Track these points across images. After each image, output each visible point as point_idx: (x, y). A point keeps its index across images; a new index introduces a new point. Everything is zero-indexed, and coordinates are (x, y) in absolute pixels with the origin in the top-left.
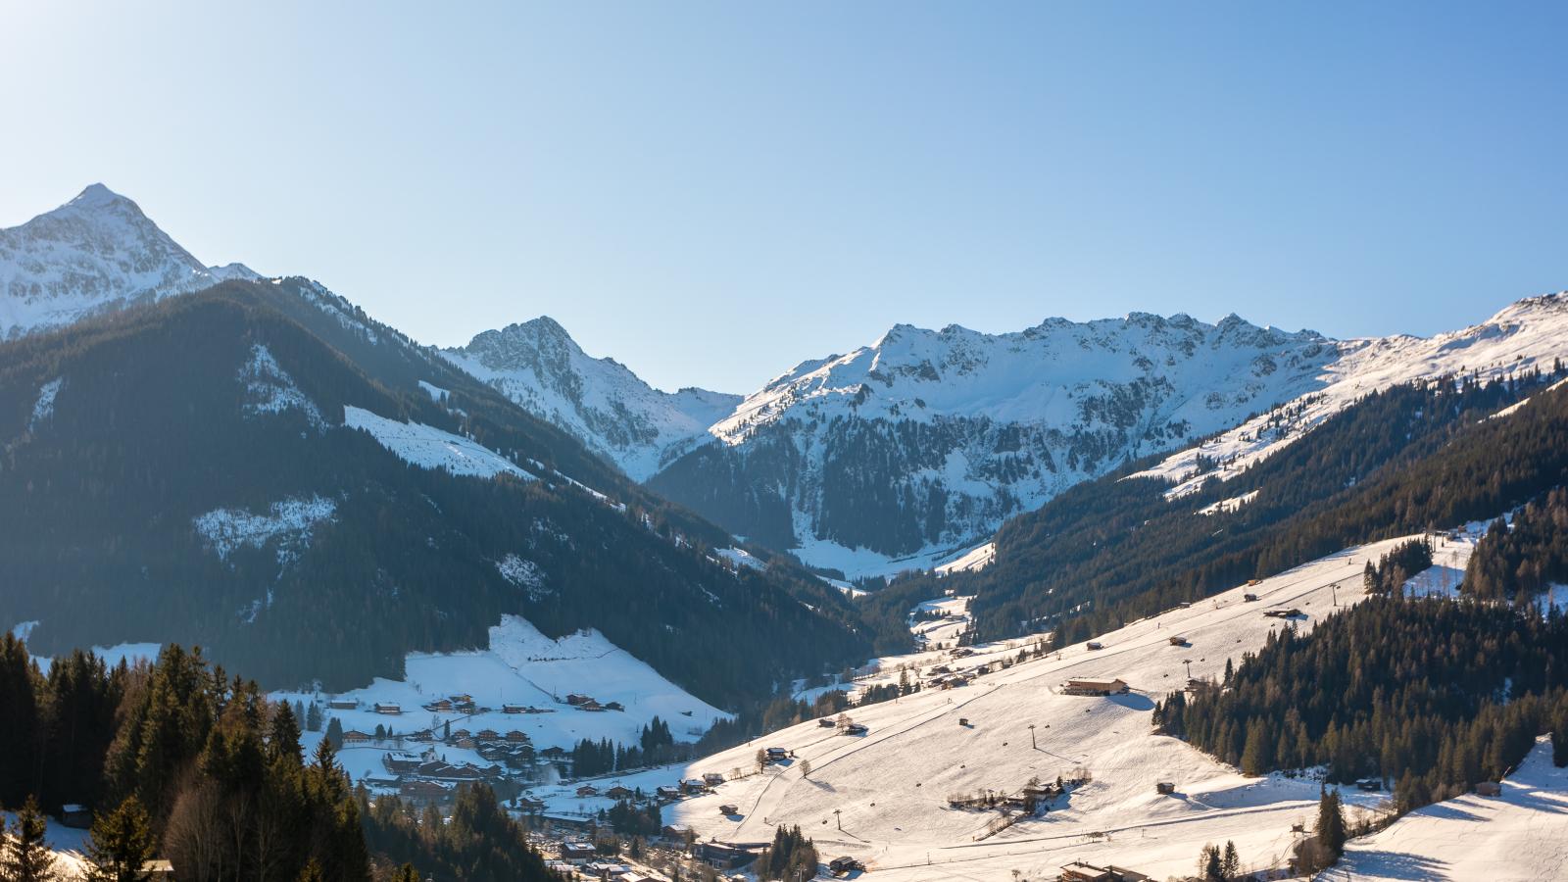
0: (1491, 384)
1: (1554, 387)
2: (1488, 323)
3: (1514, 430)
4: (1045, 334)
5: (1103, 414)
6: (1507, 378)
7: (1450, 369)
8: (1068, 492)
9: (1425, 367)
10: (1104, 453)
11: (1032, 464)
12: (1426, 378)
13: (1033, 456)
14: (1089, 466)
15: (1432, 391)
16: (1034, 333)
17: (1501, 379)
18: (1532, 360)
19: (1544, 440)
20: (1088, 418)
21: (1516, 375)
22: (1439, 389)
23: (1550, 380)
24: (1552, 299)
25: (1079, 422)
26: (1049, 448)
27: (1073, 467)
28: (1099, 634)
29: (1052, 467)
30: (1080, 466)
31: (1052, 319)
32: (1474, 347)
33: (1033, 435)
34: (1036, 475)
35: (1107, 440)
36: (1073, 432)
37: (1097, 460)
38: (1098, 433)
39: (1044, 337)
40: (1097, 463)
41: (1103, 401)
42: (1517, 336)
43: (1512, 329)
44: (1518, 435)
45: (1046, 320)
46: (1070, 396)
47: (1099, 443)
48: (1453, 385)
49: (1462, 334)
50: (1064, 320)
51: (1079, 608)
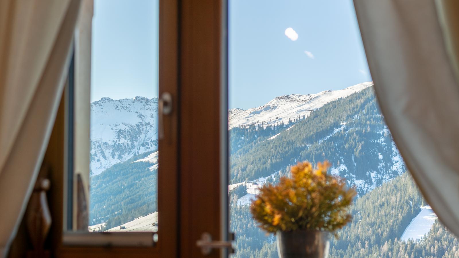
0: (268, 127)
1: (288, 129)
2: (266, 105)
3: (275, 144)
4: (102, 104)
5: (125, 136)
6: (273, 125)
7: (253, 122)
8: (111, 167)
9: (245, 121)
10: (126, 152)
11: (97, 156)
12: (245, 124)
13: (97, 153)
14: (120, 157)
15: (247, 130)
16: (97, 103)
17: (271, 126)
18: (281, 119)
19: (285, 148)
20: (119, 138)
21: (276, 124)
22: (250, 129)
23: (287, 126)
24: (288, 97)
25: (116, 139)
26: (104, 150)
27: (113, 157)
28: (125, 223)
29: (105, 157)
30: (116, 157)
31: (104, 98)
32: (261, 114)
33: (97, 144)
34: (98, 160)
35: (127, 147)
36: (113, 143)
37: (123, 154)
38: (123, 144)
39: (101, 105)
40: (123, 156)
41: (125, 131)
42: (276, 110)
43: (274, 107)
44: (277, 146)
45: (102, 98)
46: (112, 129)
47: (124, 148)
48: (255, 127)
49: (257, 109)
50: (109, 99)
51: (116, 213)
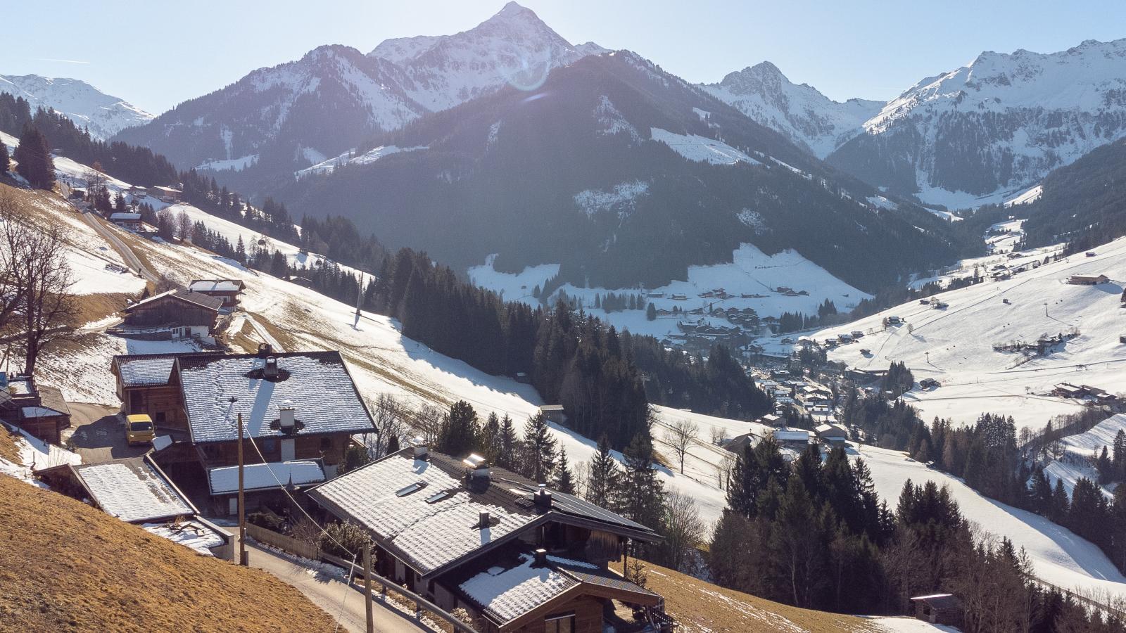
4: (1082, 51)
5: (1119, 101)
8: (1091, 153)
10: (1119, 125)
11: (1070, 135)
13: (1071, 130)
14: (1108, 134)
16: (1074, 51)
20: (1108, 103)
25: (1102, 107)
26: (1081, 124)
27: (1097, 136)
28: (1095, 246)
29: (1083, 136)
30: (1101, 135)
31: (1087, 41)
33: (1071, 116)
34: (1072, 141)
35: (1121, 117)
36: (1098, 113)
37: (1113, 130)
38: (1115, 112)
39: (1081, 53)
40: (1114, 132)
41: (1119, 92)
45: (1083, 42)
46: (1097, 90)
47: (1116, 119)
50: (1095, 41)
51: (1091, 226)
